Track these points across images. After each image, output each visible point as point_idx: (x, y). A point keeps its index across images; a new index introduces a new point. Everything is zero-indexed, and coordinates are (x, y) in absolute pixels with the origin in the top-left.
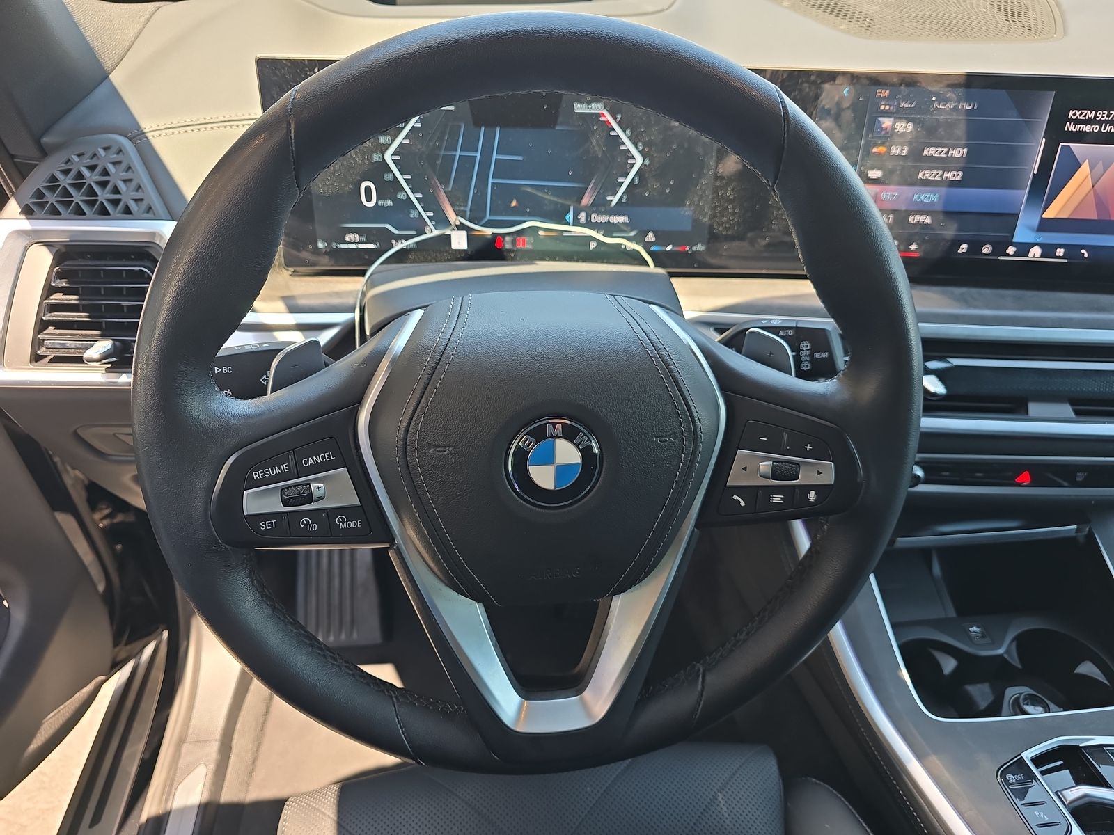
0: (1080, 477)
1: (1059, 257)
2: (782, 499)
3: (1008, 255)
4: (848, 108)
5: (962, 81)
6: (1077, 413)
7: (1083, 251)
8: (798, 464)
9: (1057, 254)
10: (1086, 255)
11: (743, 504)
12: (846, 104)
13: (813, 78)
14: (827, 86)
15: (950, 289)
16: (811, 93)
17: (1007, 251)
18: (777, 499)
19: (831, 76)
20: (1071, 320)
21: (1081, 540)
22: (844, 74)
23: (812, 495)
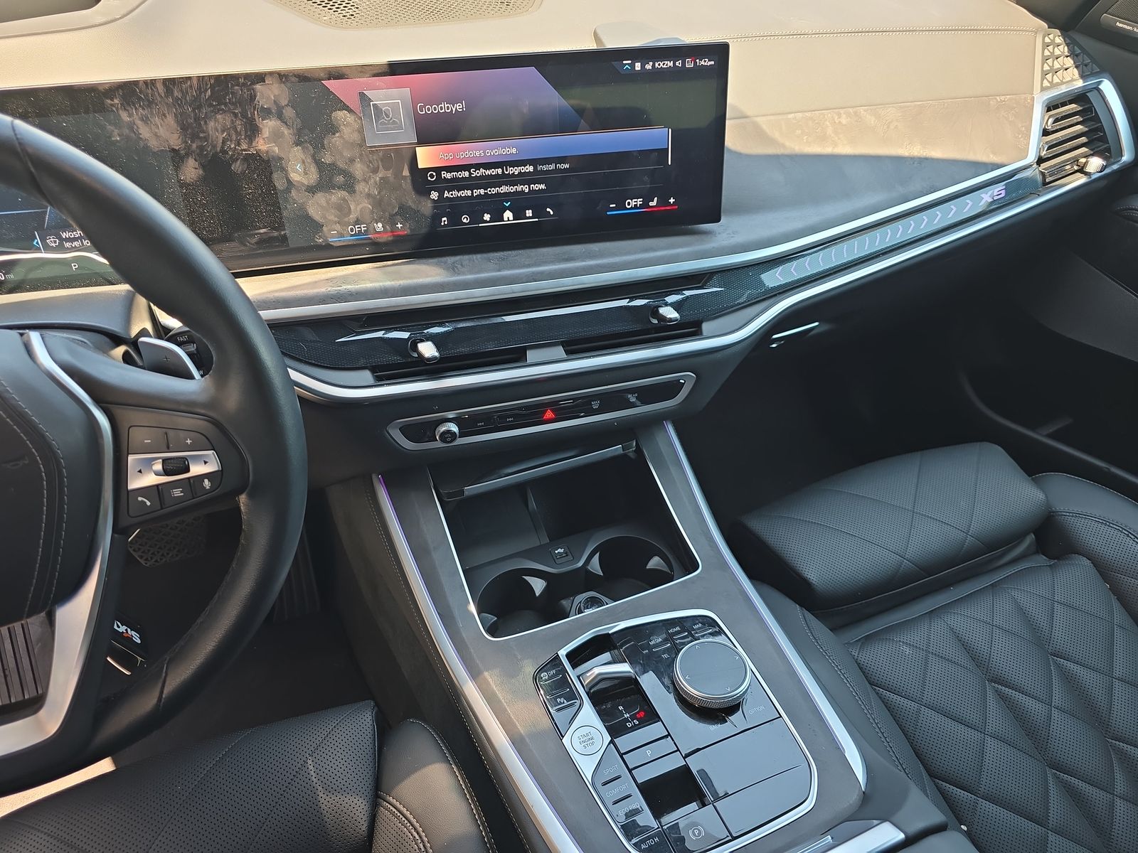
0: (595, 405)
1: (529, 218)
2: (181, 492)
3: (486, 222)
4: (287, 105)
5: (386, 69)
6: (567, 352)
7: (548, 210)
8: (184, 459)
9: (527, 215)
10: (552, 213)
11: (148, 503)
12: (284, 102)
13: (241, 80)
14: (258, 87)
15: (444, 259)
16: (245, 96)
17: (485, 218)
18: (177, 493)
19: (260, 78)
20: (542, 273)
21: (632, 455)
22: (271, 73)
23: (207, 483)
